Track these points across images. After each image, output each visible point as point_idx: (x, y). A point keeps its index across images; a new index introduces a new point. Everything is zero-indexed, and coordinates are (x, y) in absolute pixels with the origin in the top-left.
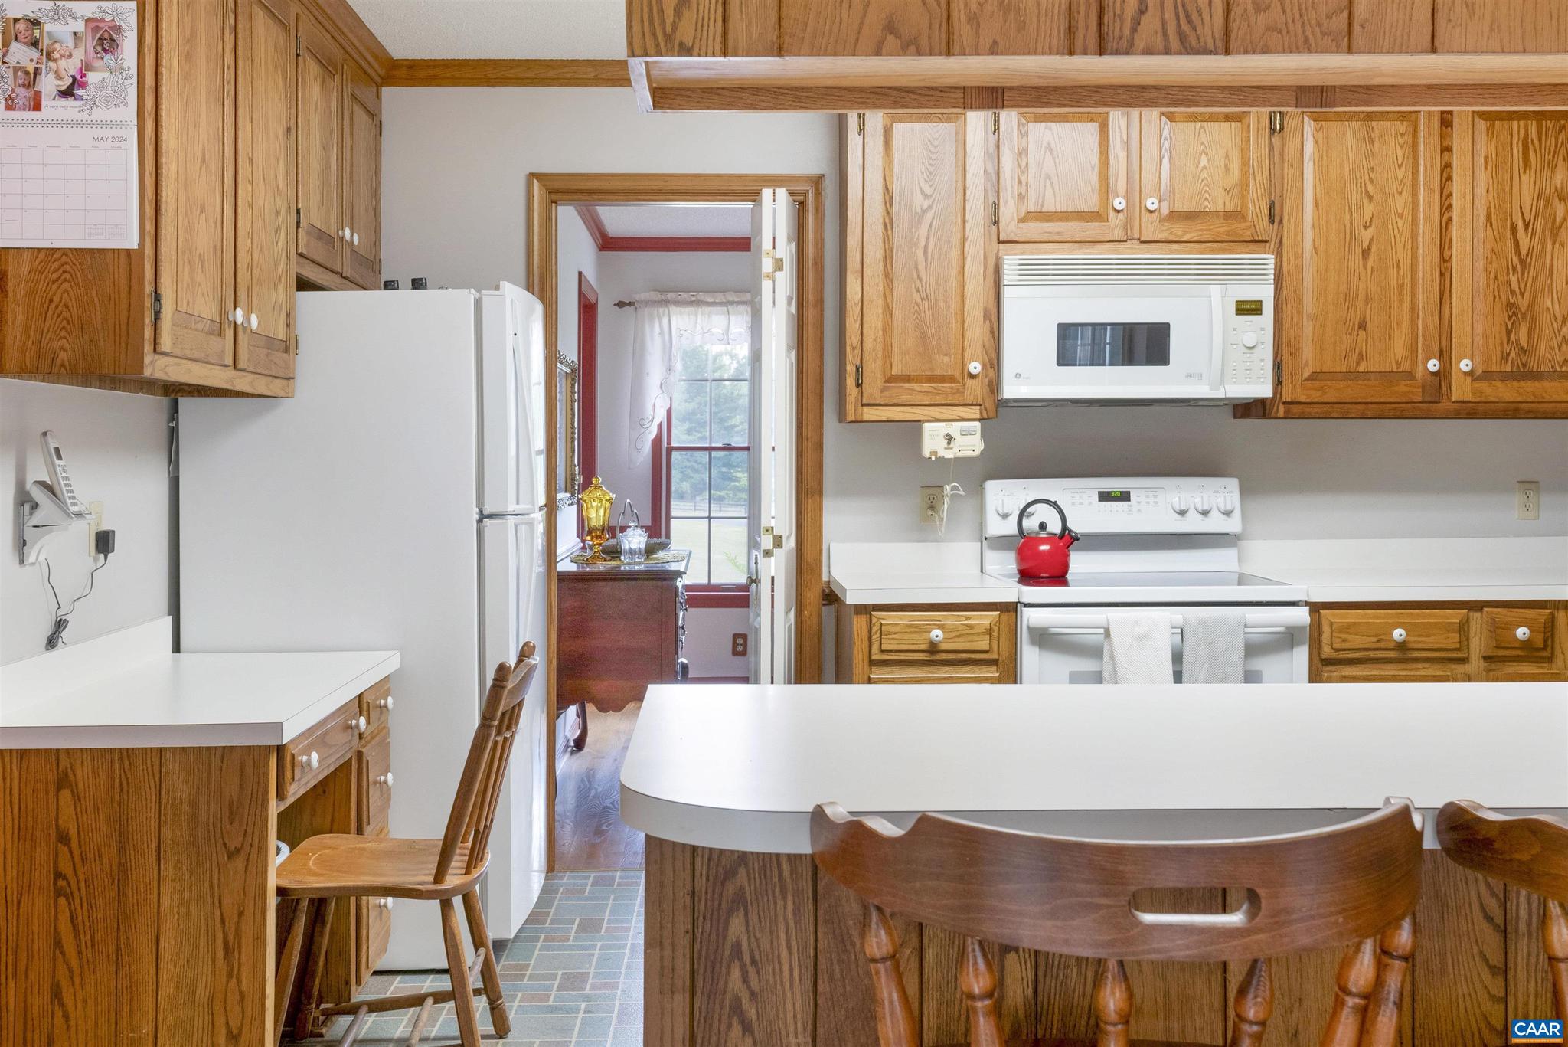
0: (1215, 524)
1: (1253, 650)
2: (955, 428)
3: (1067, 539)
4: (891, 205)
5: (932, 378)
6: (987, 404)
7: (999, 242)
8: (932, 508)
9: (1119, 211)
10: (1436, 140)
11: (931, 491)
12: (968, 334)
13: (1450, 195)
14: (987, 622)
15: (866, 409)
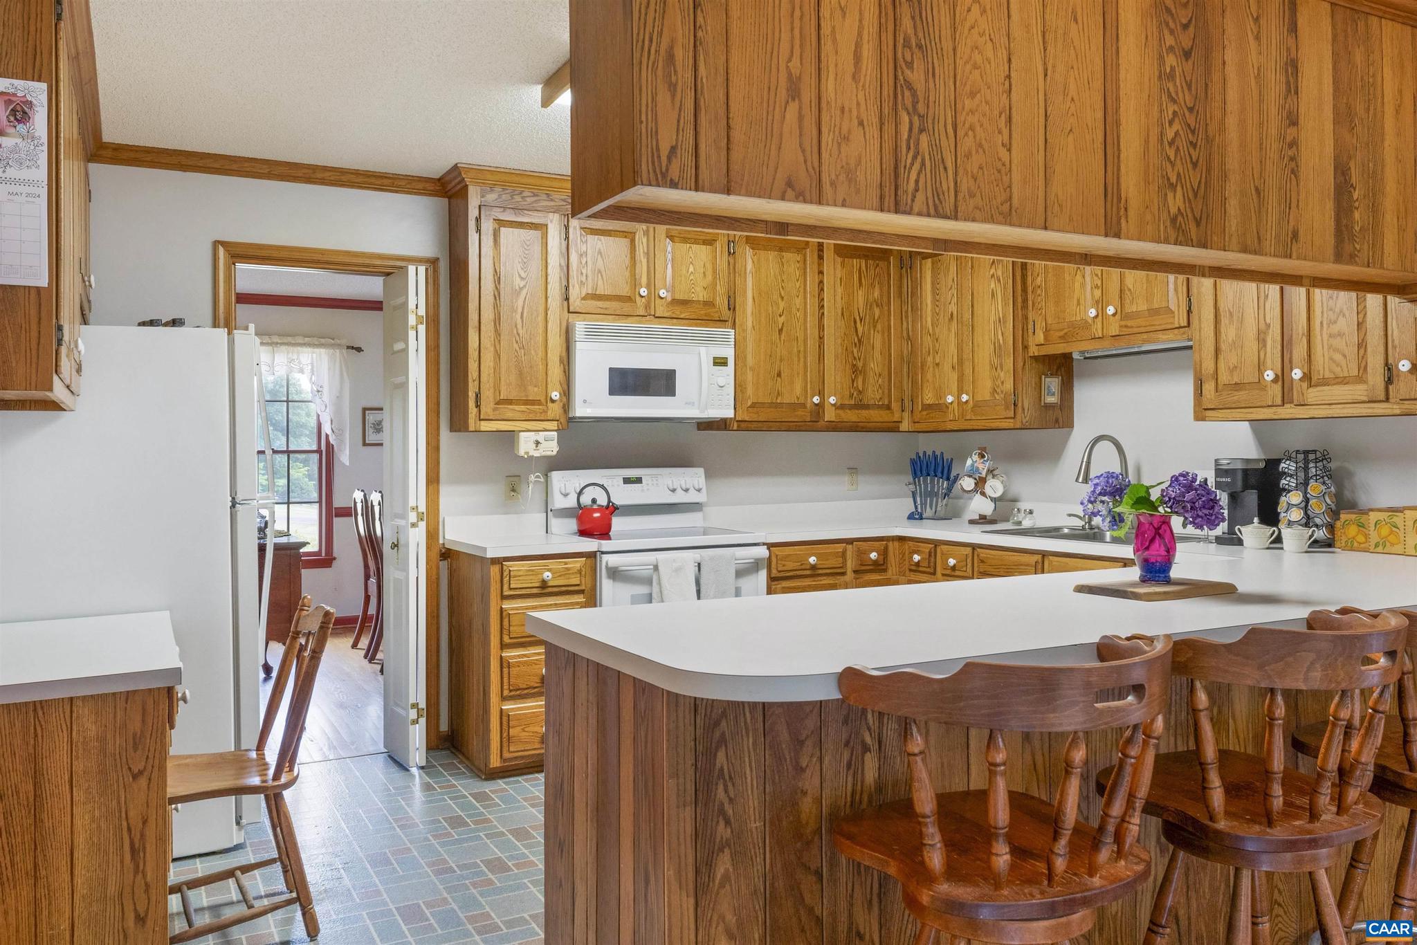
0: (692, 497)
1: (740, 574)
2: (541, 436)
3: (612, 509)
4: (499, 283)
5: (527, 402)
6: (562, 420)
7: (569, 312)
8: (513, 490)
9: (642, 297)
10: (815, 267)
11: (512, 479)
12: (550, 373)
13: (823, 299)
14: (578, 565)
15: (482, 423)
